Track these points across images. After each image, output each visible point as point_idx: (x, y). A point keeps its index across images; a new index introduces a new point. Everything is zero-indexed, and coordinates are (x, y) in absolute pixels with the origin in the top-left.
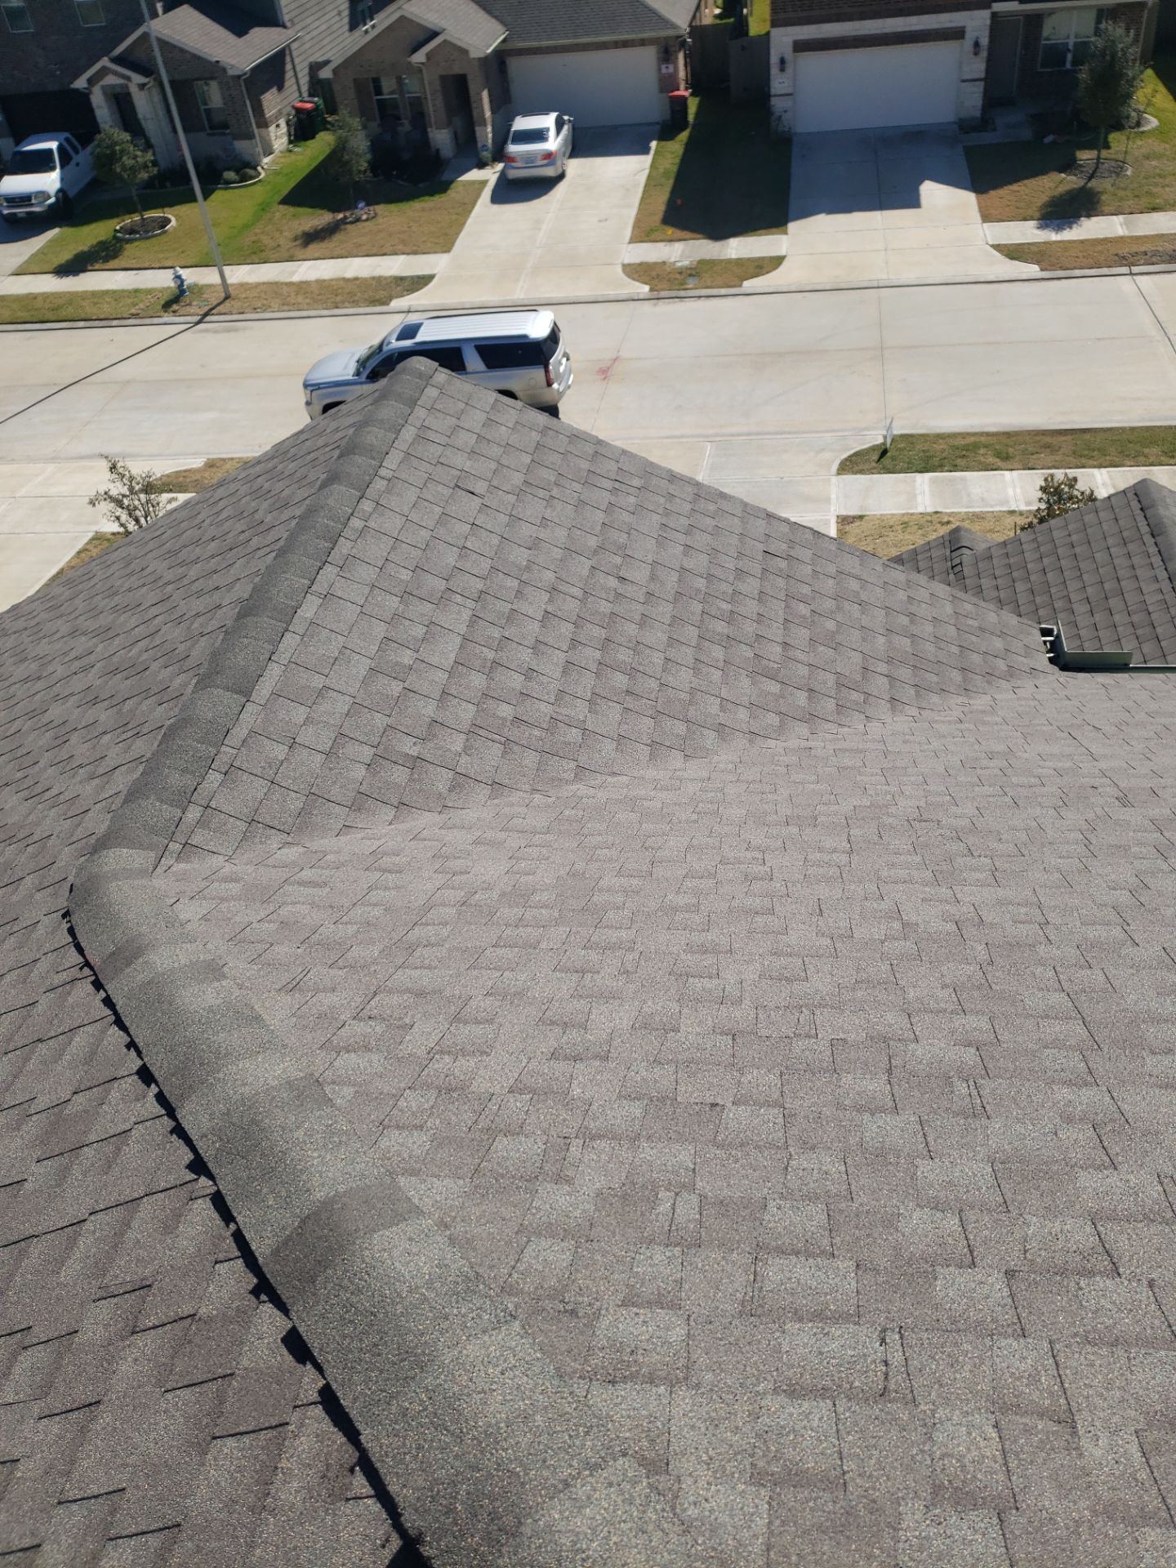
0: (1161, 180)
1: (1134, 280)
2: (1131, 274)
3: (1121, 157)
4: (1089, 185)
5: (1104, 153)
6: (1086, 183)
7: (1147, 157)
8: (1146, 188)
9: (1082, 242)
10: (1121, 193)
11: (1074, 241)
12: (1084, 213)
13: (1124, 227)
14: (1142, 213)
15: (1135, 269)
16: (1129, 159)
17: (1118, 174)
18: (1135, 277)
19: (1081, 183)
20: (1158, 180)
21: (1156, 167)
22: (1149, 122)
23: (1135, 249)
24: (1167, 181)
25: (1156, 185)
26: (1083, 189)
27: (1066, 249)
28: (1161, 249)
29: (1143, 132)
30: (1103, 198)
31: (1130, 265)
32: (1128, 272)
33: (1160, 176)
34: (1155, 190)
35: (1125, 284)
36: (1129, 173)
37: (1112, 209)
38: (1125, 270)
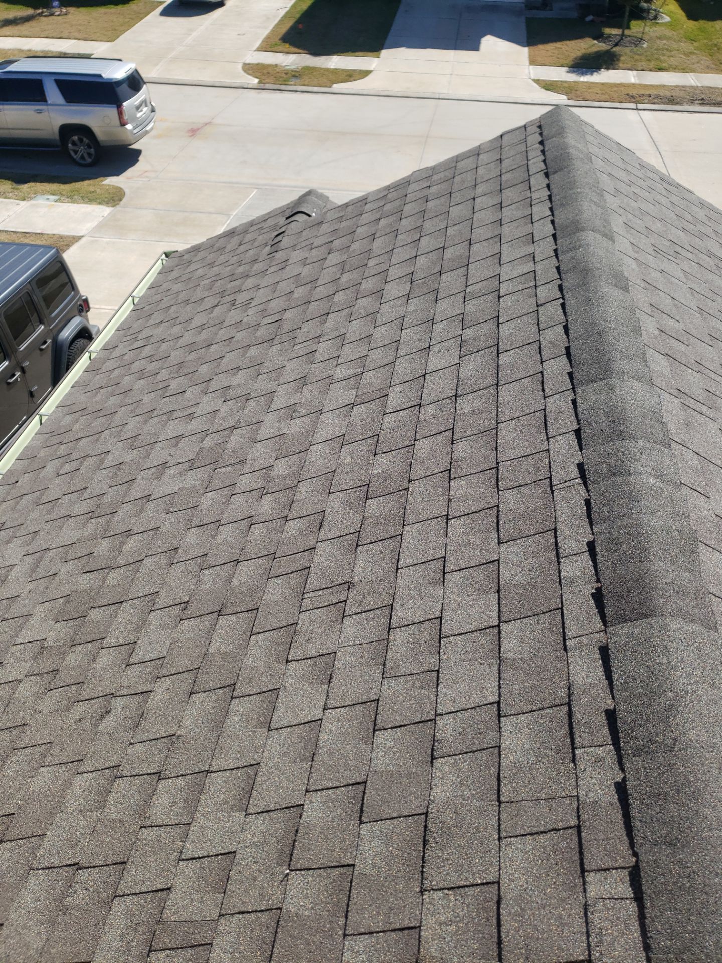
0: (668, 52)
1: (639, 114)
2: (637, 109)
3: (640, 35)
4: (614, 49)
5: (627, 32)
6: (612, 48)
7: (660, 38)
8: (656, 56)
9: (603, 84)
10: (637, 57)
11: (597, 83)
12: (604, 67)
13: (636, 78)
14: (651, 71)
15: (640, 106)
16: (645, 37)
17: (636, 45)
18: (640, 112)
19: (608, 47)
20: (665, 52)
21: (665, 44)
22: (663, 18)
23: (642, 92)
24: (672, 53)
25: (664, 55)
26: (607, 52)
27: (589, 88)
28: (662, 94)
29: (658, 23)
30: (622, 58)
31: (636, 103)
32: (635, 108)
33: (667, 49)
34: (662, 58)
35: (632, 116)
36: (645, 46)
37: (625, 66)
38: (633, 106)
